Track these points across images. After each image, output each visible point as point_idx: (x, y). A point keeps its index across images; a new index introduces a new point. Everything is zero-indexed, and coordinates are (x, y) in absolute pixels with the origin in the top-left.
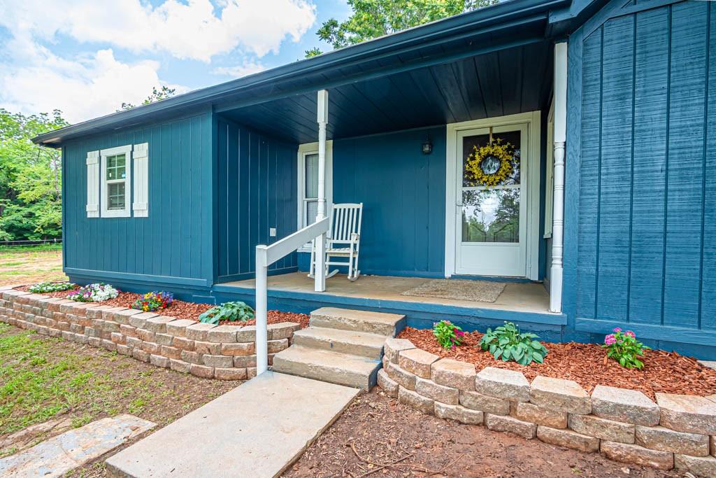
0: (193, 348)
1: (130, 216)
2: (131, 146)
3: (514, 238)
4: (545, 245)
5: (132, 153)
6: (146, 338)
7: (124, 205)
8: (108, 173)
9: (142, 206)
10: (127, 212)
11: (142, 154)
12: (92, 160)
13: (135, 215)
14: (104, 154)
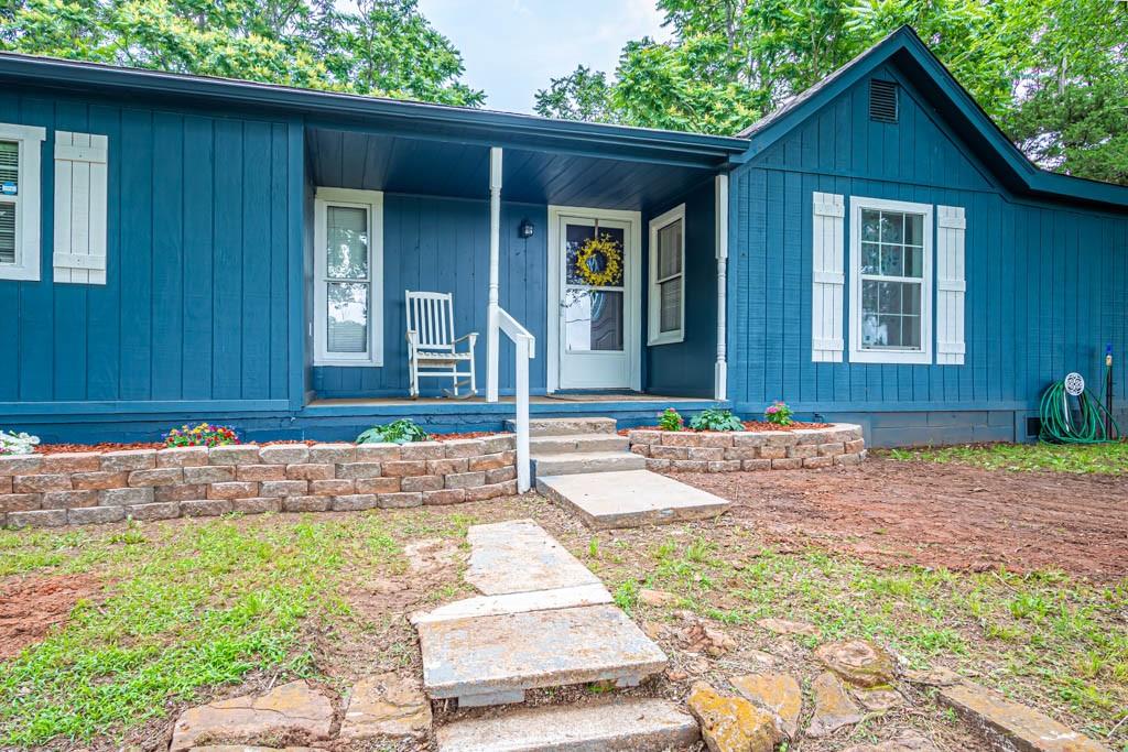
0: (425, 471)
2: (43, 130)
3: (619, 346)
5: (48, 148)
6: (320, 474)
7: (9, 251)
9: (85, 261)
10: (26, 269)
11: (86, 154)
13: (61, 279)
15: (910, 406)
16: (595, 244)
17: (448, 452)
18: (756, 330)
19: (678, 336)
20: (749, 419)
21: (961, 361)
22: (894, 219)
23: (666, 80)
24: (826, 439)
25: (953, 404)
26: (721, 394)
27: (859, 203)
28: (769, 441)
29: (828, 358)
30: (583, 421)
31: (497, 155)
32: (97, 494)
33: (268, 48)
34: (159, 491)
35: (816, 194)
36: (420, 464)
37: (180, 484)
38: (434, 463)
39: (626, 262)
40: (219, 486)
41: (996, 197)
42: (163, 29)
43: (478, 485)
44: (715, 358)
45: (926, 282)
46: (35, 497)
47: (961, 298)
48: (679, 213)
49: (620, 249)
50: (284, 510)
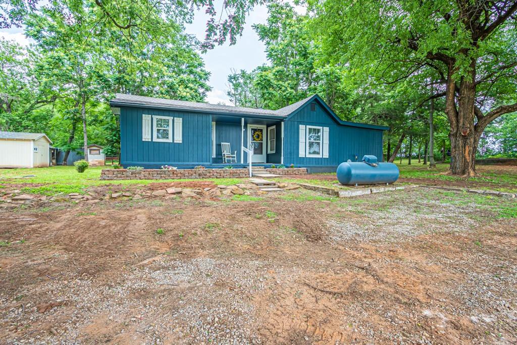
1: (172, 142)
2: (173, 117)
3: (261, 153)
5: (173, 120)
7: (168, 138)
8: (157, 125)
9: (179, 139)
10: (170, 140)
11: (179, 121)
12: (146, 118)
13: (175, 142)
14: (155, 117)
15: (318, 166)
16: (257, 133)
17: (240, 170)
18: (289, 151)
19: (274, 152)
20: (287, 167)
22: (315, 130)
23: (269, 81)
24: (300, 170)
25: (326, 165)
26: (282, 163)
27: (308, 127)
28: (290, 170)
29: (302, 156)
30: (259, 167)
31: (243, 119)
35: (300, 125)
39: (263, 136)
41: (335, 126)
44: (281, 156)
45: (321, 142)
47: (328, 145)
48: (274, 127)
49: (262, 133)
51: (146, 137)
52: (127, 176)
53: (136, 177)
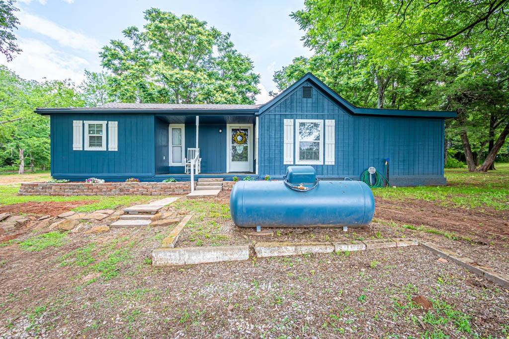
0: (170, 188)
1: (106, 150)
2: (106, 122)
3: (247, 160)
4: (254, 161)
5: (107, 125)
6: (149, 188)
7: (101, 145)
8: (89, 131)
9: (114, 146)
10: (103, 148)
11: (114, 125)
12: (77, 124)
13: (109, 150)
14: (87, 123)
16: (239, 134)
18: (266, 156)
21: (333, 164)
25: (330, 176)
26: (257, 173)
29: (288, 163)
30: (214, 179)
31: (197, 117)
32: (111, 190)
33: (189, 74)
34: (121, 190)
35: (285, 120)
36: (169, 187)
37: (124, 189)
38: (172, 186)
39: (249, 137)
40: (131, 189)
41: (346, 116)
42: (161, 72)
43: (182, 191)
45: (321, 141)
46: (101, 190)
47: (333, 146)
49: (247, 134)
50: (142, 195)
51: (77, 146)
52: (37, 192)
53: (46, 192)
